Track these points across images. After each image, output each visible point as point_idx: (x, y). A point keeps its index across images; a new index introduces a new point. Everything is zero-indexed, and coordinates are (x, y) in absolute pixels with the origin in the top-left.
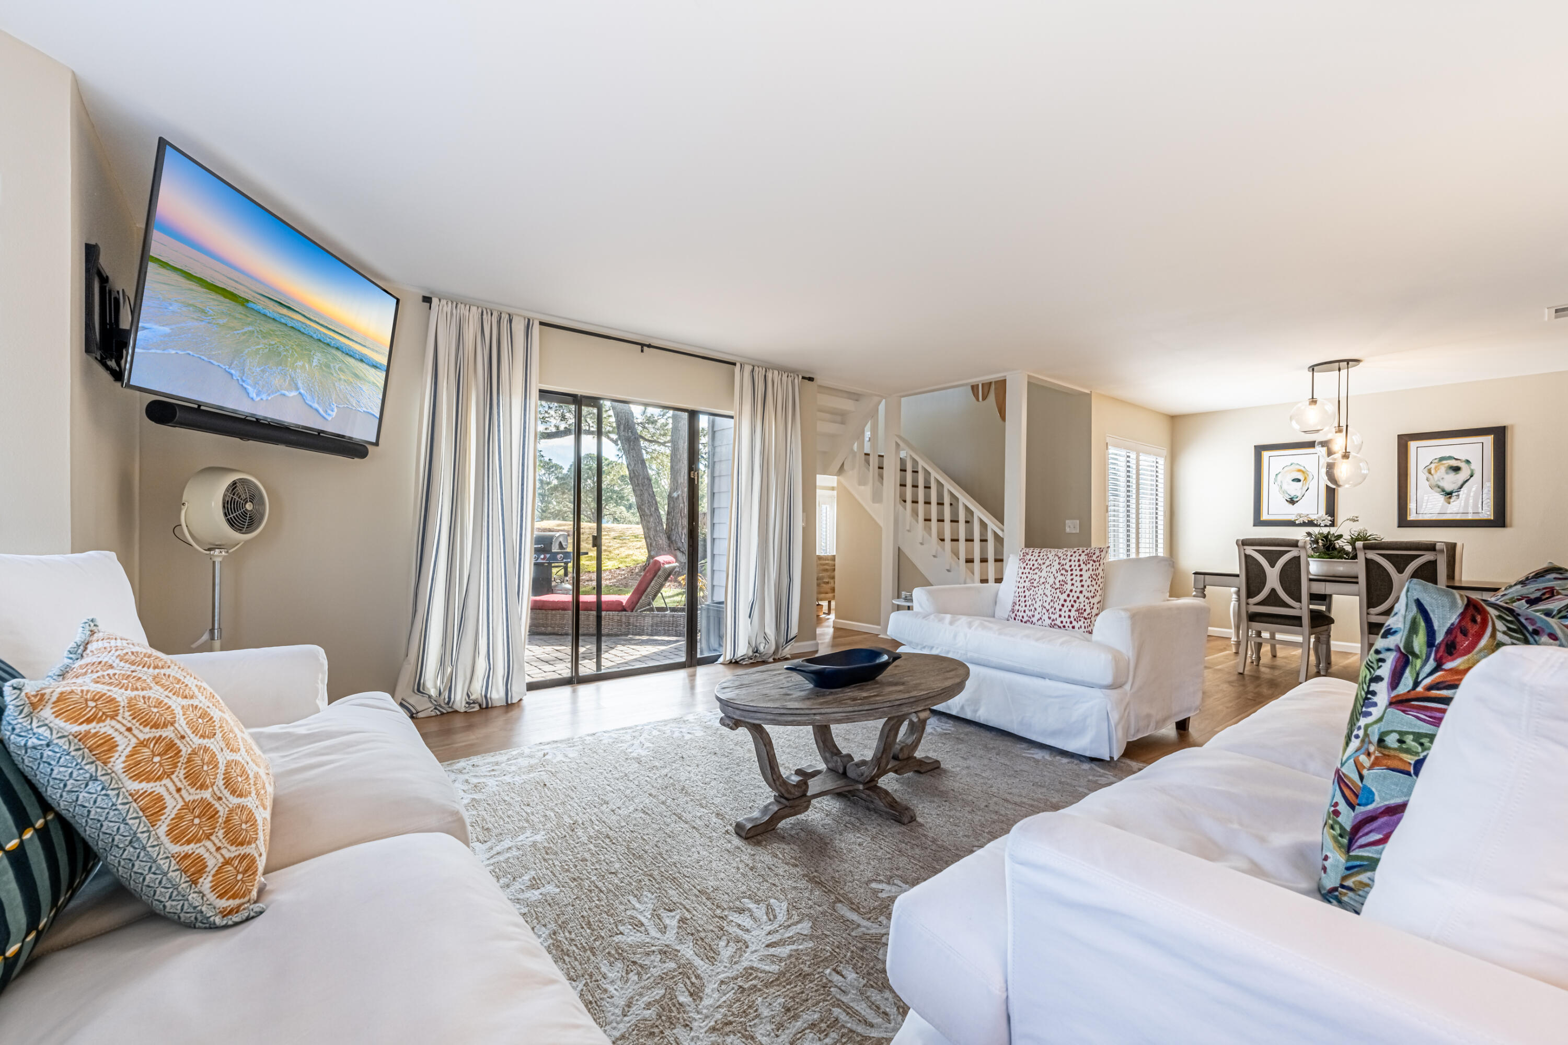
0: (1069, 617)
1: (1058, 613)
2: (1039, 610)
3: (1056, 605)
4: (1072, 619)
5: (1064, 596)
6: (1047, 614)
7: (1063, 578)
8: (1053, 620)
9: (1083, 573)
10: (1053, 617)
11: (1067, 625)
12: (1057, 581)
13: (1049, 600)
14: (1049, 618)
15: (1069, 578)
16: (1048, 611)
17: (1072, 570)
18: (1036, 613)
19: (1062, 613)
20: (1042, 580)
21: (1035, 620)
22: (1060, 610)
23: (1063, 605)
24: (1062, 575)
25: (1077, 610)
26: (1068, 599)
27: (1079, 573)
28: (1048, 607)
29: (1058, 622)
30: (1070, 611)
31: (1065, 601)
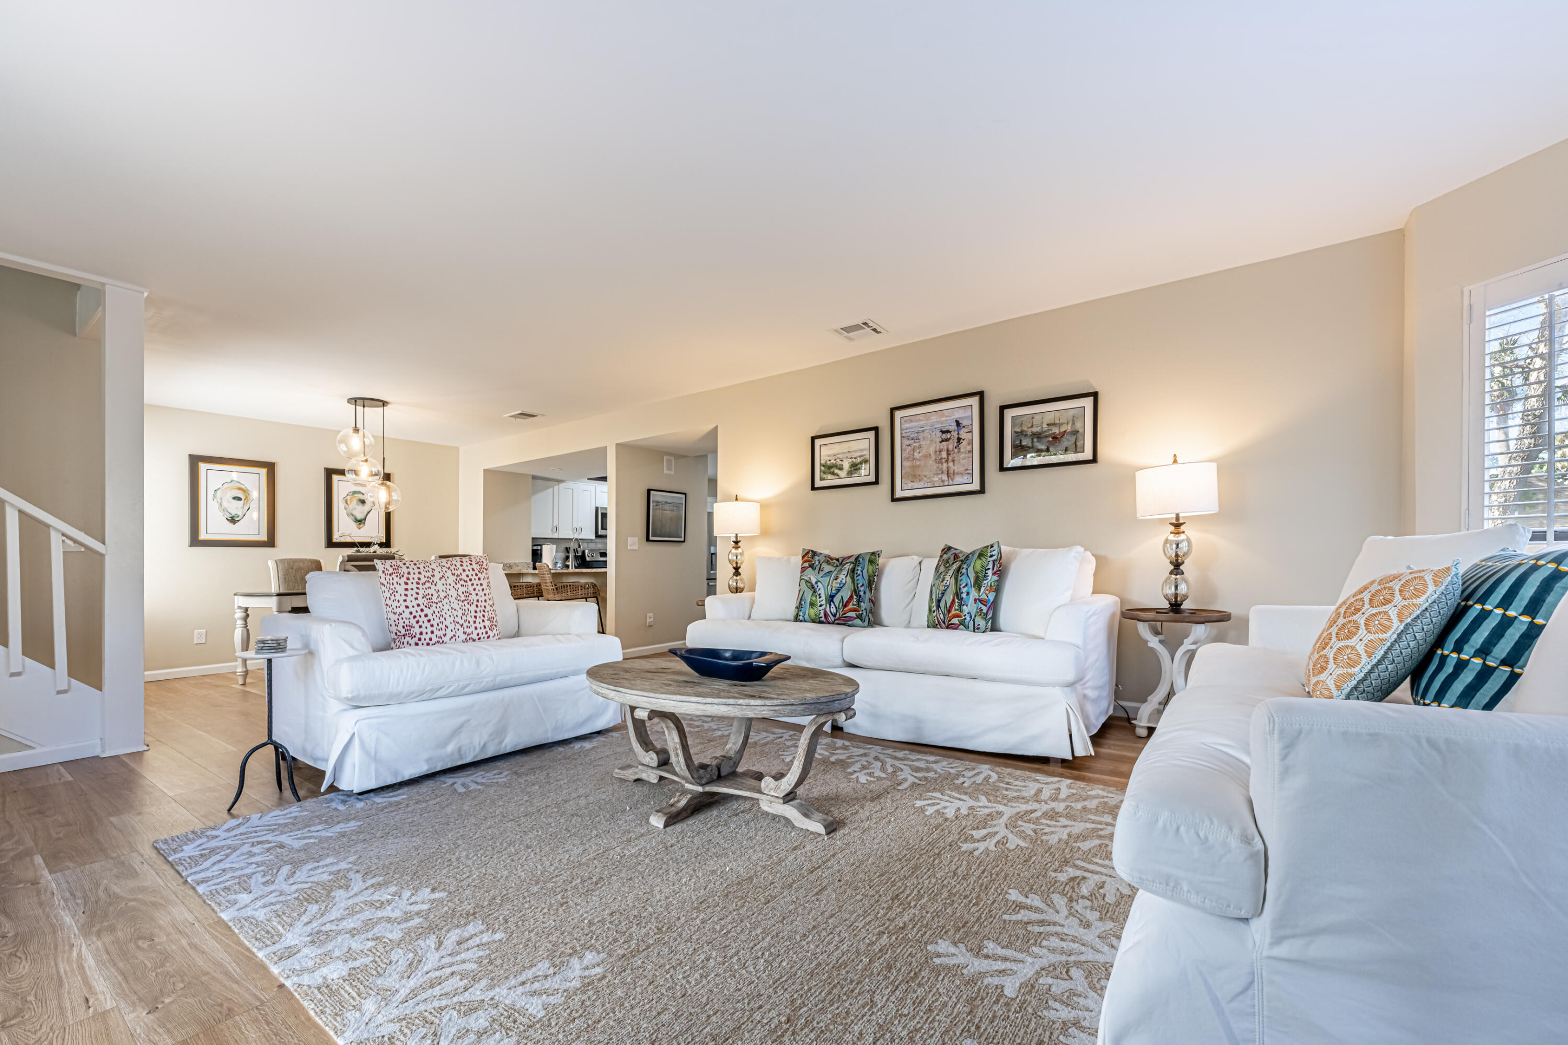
0: (485, 627)
1: (474, 625)
2: (451, 627)
3: (469, 618)
4: (487, 629)
5: (473, 608)
6: (461, 630)
7: (464, 589)
8: (469, 634)
9: (482, 581)
10: (468, 631)
11: (482, 636)
12: (460, 593)
13: (460, 613)
14: (465, 633)
15: (471, 588)
16: (462, 626)
17: (471, 580)
18: (448, 631)
19: (477, 625)
20: (442, 595)
21: (446, 639)
22: (475, 622)
23: (475, 617)
24: (462, 585)
25: (489, 619)
26: (478, 610)
27: (479, 582)
28: (461, 622)
29: (474, 636)
30: (483, 621)
31: (476, 612)
